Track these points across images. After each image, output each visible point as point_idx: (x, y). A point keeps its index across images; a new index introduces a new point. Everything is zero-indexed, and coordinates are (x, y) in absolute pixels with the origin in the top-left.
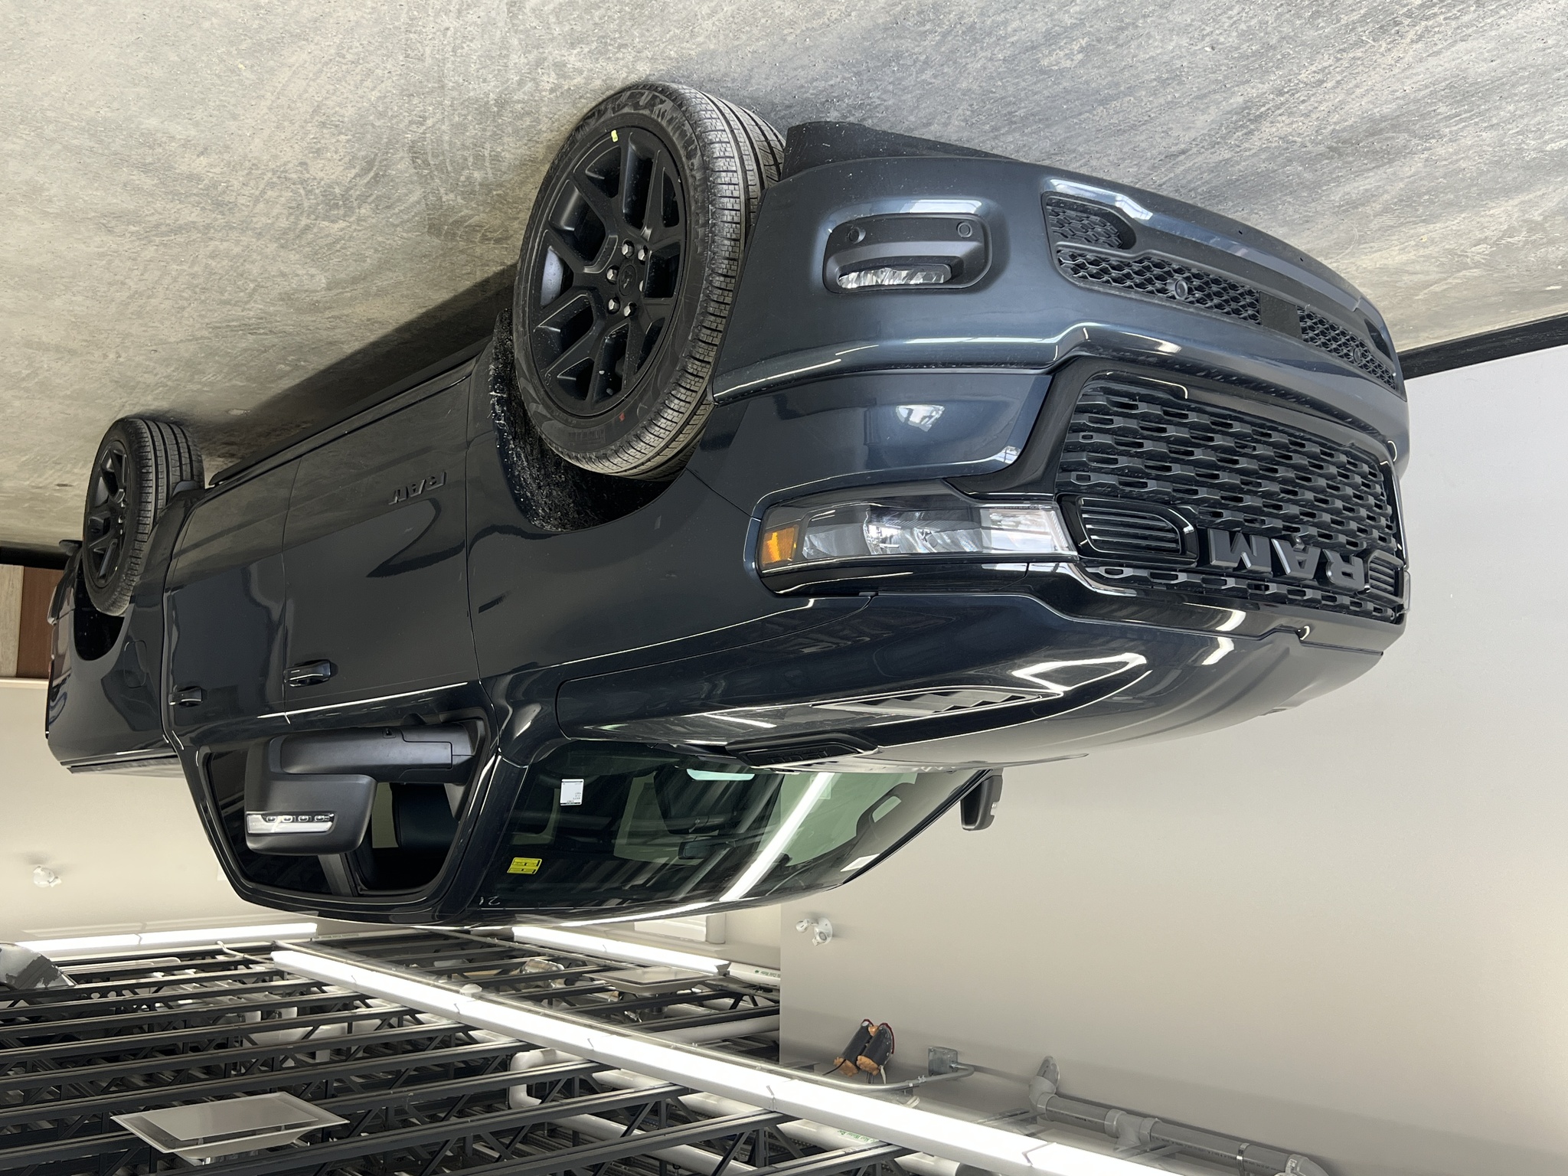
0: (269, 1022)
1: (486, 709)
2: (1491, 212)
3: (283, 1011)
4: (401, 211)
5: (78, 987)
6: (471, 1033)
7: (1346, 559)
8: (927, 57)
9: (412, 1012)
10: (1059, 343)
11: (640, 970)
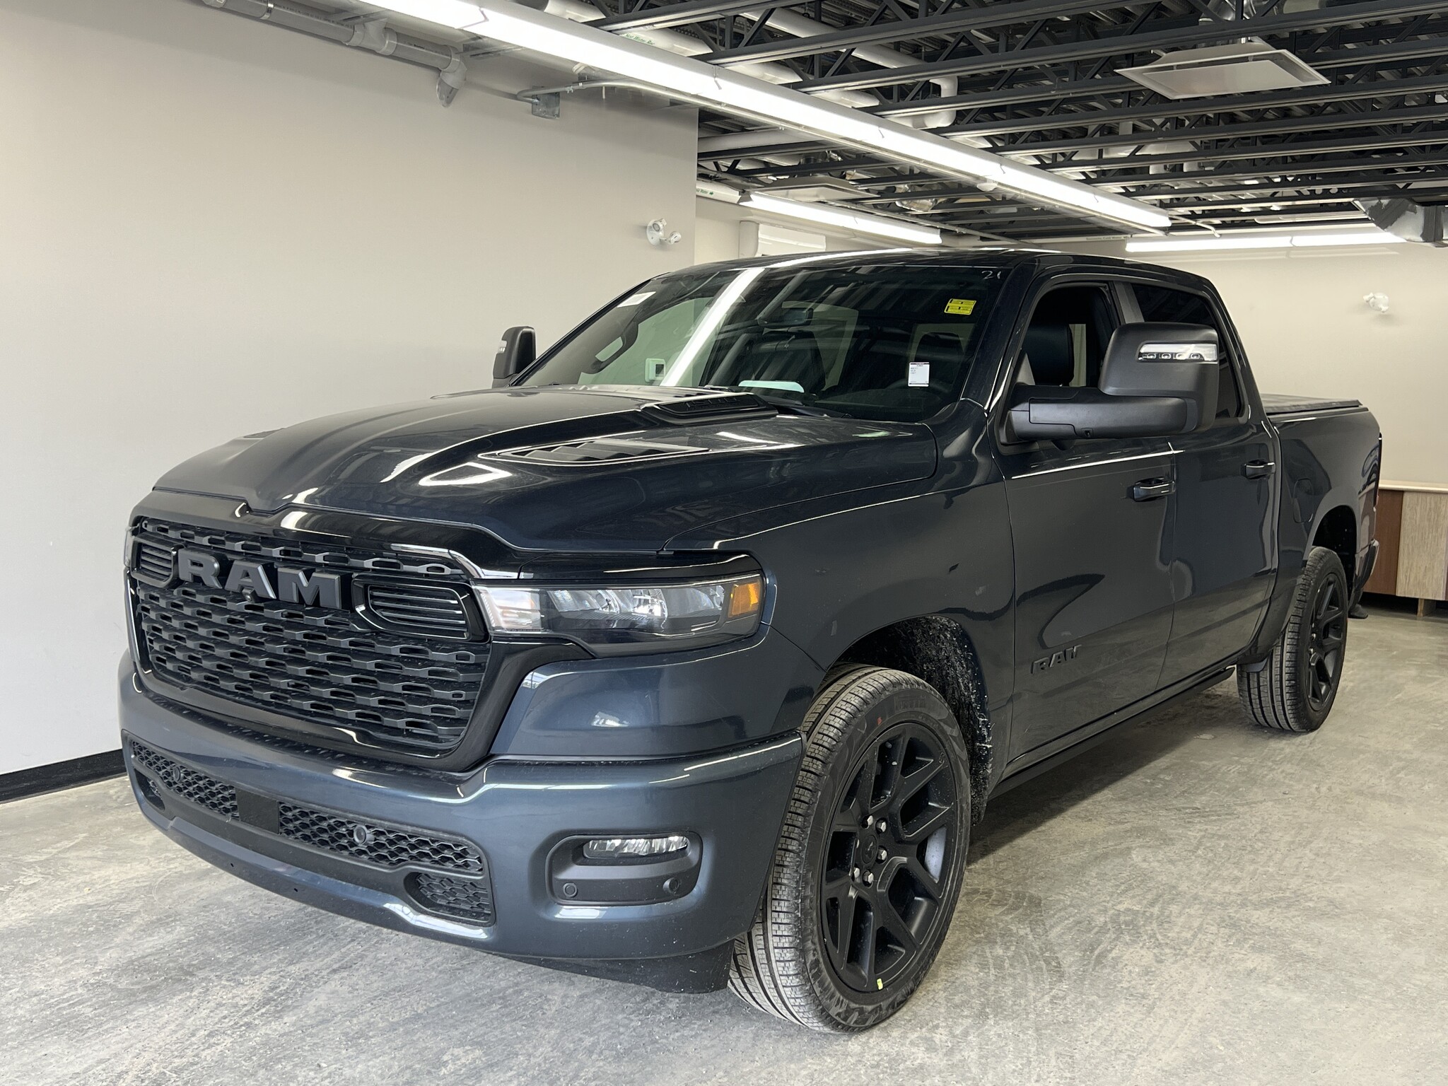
0: (1177, 161)
1: (998, 454)
2: (24, 915)
3: (1163, 171)
4: (1067, 919)
5: (1351, 200)
6: (990, 146)
7: (197, 579)
8: (590, 1057)
9: (1043, 166)
10: (482, 784)
11: (822, 198)
